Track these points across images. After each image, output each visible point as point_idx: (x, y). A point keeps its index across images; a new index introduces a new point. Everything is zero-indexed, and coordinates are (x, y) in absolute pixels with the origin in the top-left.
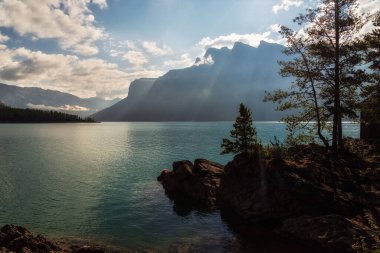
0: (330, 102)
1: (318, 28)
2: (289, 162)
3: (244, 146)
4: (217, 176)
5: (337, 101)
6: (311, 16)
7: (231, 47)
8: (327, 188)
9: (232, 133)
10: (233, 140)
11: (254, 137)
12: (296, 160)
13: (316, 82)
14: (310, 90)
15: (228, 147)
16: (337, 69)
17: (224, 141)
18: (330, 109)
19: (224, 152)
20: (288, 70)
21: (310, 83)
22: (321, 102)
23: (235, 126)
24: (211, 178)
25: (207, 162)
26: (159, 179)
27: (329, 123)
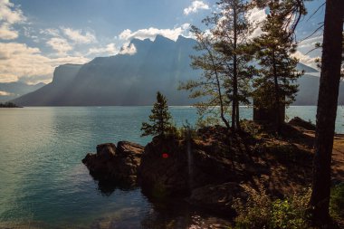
0: (230, 91)
1: (221, 30)
2: (198, 141)
3: (161, 129)
4: (138, 155)
5: (235, 90)
6: (216, 19)
7: (153, 40)
8: (227, 161)
9: (151, 118)
10: (151, 124)
11: (169, 121)
12: (204, 139)
13: (220, 75)
14: (215, 81)
15: (147, 130)
16: (235, 65)
17: (144, 125)
18: (229, 97)
19: (143, 135)
20: (198, 63)
21: (215, 75)
22: (223, 91)
23: (153, 111)
24: (132, 158)
25: (129, 144)
26: (84, 161)
27: (230, 108)
